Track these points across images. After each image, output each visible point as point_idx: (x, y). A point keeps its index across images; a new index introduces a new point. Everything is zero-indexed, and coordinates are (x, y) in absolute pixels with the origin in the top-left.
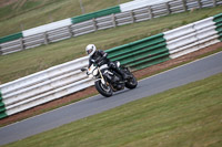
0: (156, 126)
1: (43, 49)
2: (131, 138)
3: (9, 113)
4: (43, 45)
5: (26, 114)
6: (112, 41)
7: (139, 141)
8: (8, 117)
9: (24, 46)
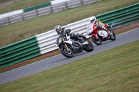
0: (134, 62)
1: (64, 13)
2: (119, 69)
3: (42, 53)
4: (64, 10)
5: (53, 53)
6: (108, 7)
7: (124, 71)
8: (41, 55)
9: (52, 11)
